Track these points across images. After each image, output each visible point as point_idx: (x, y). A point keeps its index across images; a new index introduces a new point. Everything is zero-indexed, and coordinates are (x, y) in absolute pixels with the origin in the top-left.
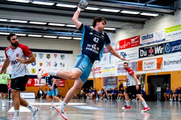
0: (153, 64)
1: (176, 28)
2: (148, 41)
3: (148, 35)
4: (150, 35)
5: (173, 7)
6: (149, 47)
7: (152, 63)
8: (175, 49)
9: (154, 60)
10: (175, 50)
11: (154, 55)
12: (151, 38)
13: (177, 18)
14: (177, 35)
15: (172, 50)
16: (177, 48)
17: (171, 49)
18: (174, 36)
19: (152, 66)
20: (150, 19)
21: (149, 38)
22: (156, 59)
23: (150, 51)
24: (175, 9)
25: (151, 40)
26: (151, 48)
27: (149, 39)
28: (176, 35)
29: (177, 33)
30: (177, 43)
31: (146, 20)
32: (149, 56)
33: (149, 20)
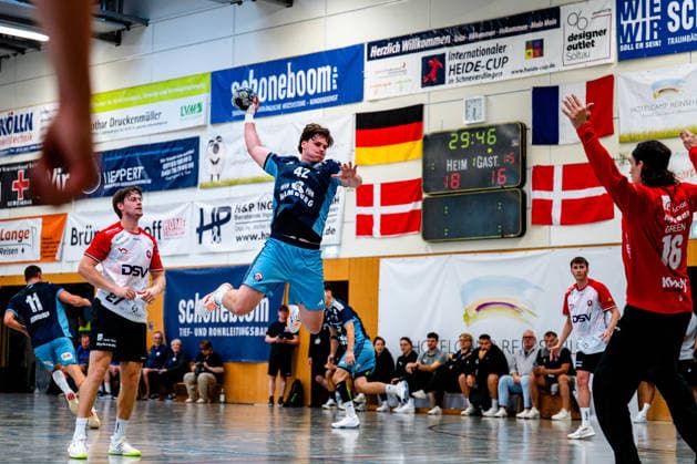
0: (24, 241)
1: (126, 96)
2: (9, 140)
3: (10, 119)
4: (22, 116)
5: (120, 11)
6: (15, 168)
7: (21, 236)
8: (118, 180)
9: (31, 222)
10: (118, 185)
11: (30, 202)
12: (22, 130)
13: (129, 58)
14: (130, 125)
15: (106, 187)
16: (125, 179)
17: (103, 183)
18: (116, 127)
19: (20, 248)
20: (22, 51)
21: (16, 131)
22: (40, 220)
23: (16, 186)
24: (125, 19)
25: (24, 138)
26: (21, 170)
27: (14, 135)
28: (122, 126)
29: (130, 116)
30: (127, 156)
31: (8, 57)
32: (9, 204)
33: (19, 55)
